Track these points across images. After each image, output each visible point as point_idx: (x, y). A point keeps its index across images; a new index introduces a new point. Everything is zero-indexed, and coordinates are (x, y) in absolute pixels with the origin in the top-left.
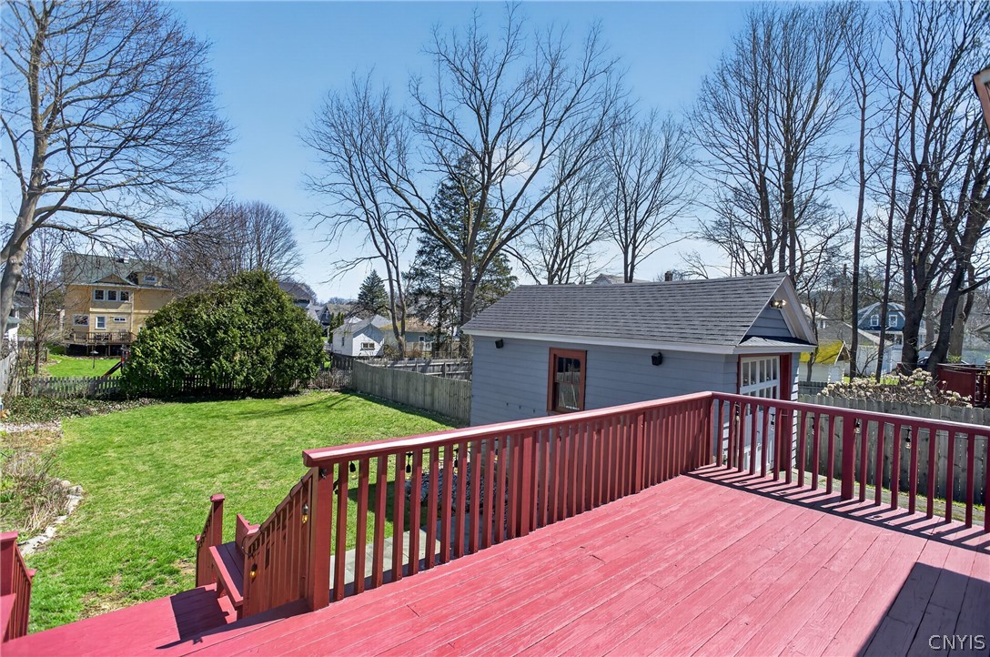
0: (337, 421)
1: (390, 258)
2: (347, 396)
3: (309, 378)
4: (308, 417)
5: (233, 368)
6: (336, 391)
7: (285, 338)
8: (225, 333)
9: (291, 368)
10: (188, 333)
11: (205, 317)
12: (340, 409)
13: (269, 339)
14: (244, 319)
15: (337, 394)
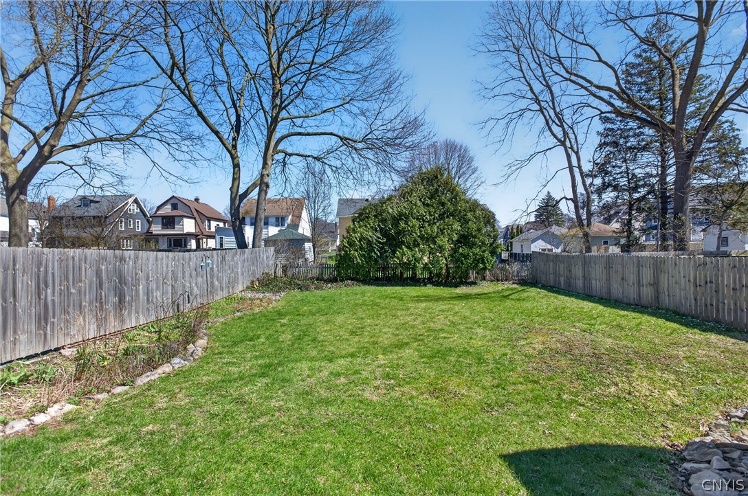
0: (513, 311)
1: (568, 144)
2: (525, 288)
3: (485, 269)
4: (480, 305)
5: (413, 256)
6: (514, 283)
7: (459, 228)
8: (406, 223)
9: (467, 256)
10: (379, 225)
11: (391, 211)
12: (519, 300)
13: (444, 229)
14: (423, 211)
15: (515, 286)
